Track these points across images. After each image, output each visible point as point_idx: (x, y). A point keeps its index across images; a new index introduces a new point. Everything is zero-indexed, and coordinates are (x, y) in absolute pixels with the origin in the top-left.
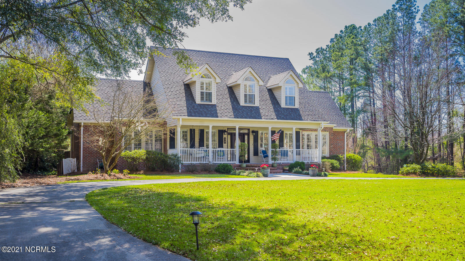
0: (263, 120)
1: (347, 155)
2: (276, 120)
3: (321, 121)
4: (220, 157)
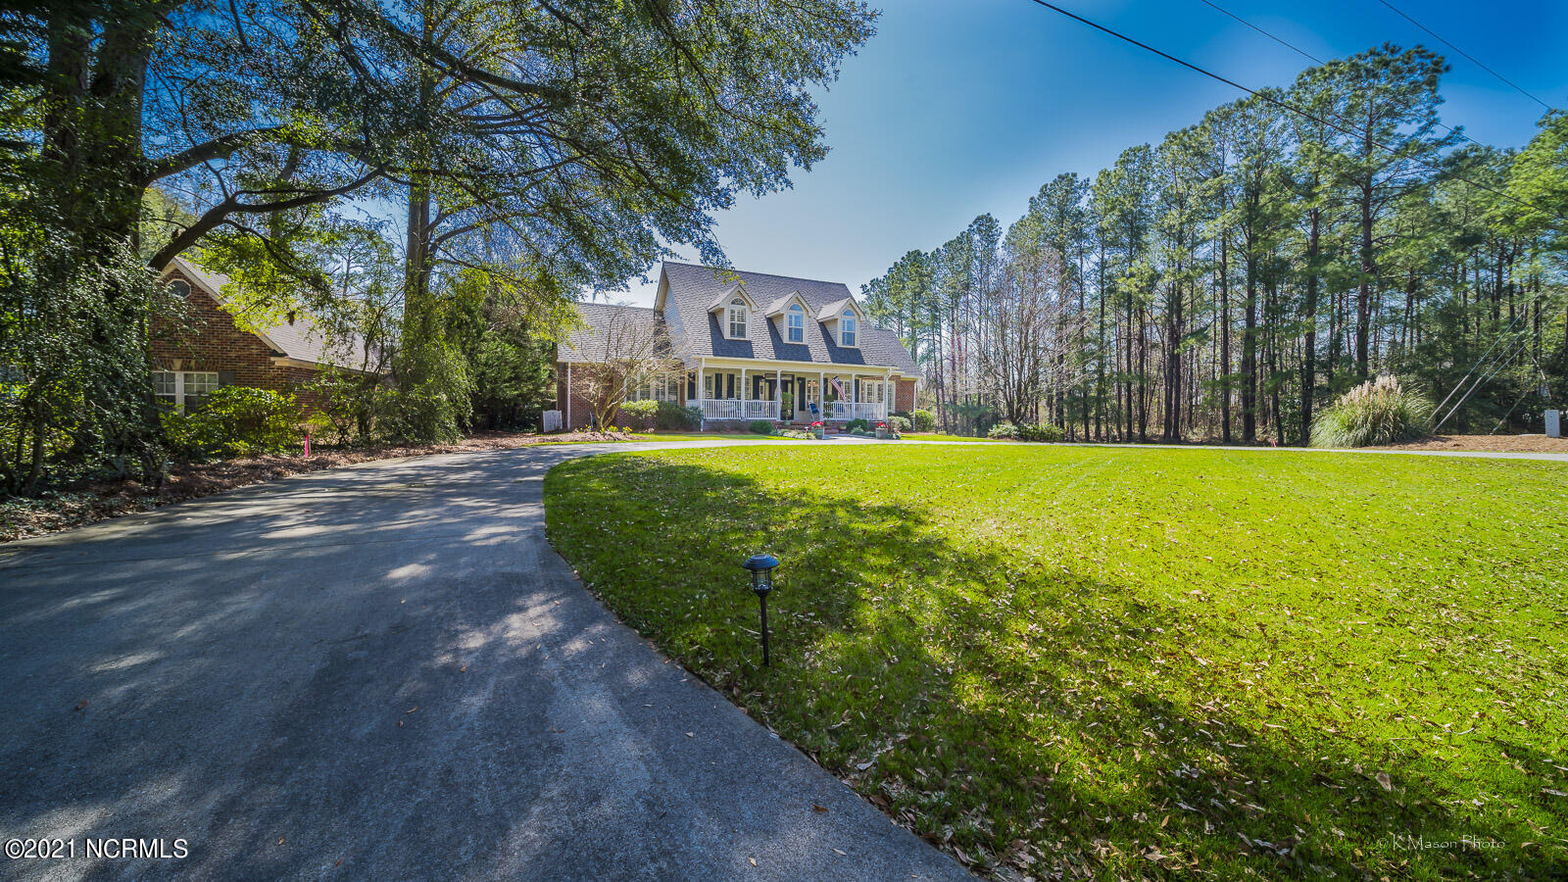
0: (813, 363)
1: (917, 411)
2: (831, 364)
3: (887, 366)
4: (754, 412)
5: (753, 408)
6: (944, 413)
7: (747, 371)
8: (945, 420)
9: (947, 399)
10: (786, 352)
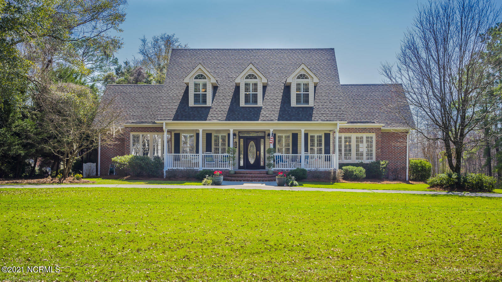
0: (259, 122)
2: (277, 122)
3: (336, 120)
4: (209, 163)
5: (208, 159)
7: (203, 131)
10: (238, 114)
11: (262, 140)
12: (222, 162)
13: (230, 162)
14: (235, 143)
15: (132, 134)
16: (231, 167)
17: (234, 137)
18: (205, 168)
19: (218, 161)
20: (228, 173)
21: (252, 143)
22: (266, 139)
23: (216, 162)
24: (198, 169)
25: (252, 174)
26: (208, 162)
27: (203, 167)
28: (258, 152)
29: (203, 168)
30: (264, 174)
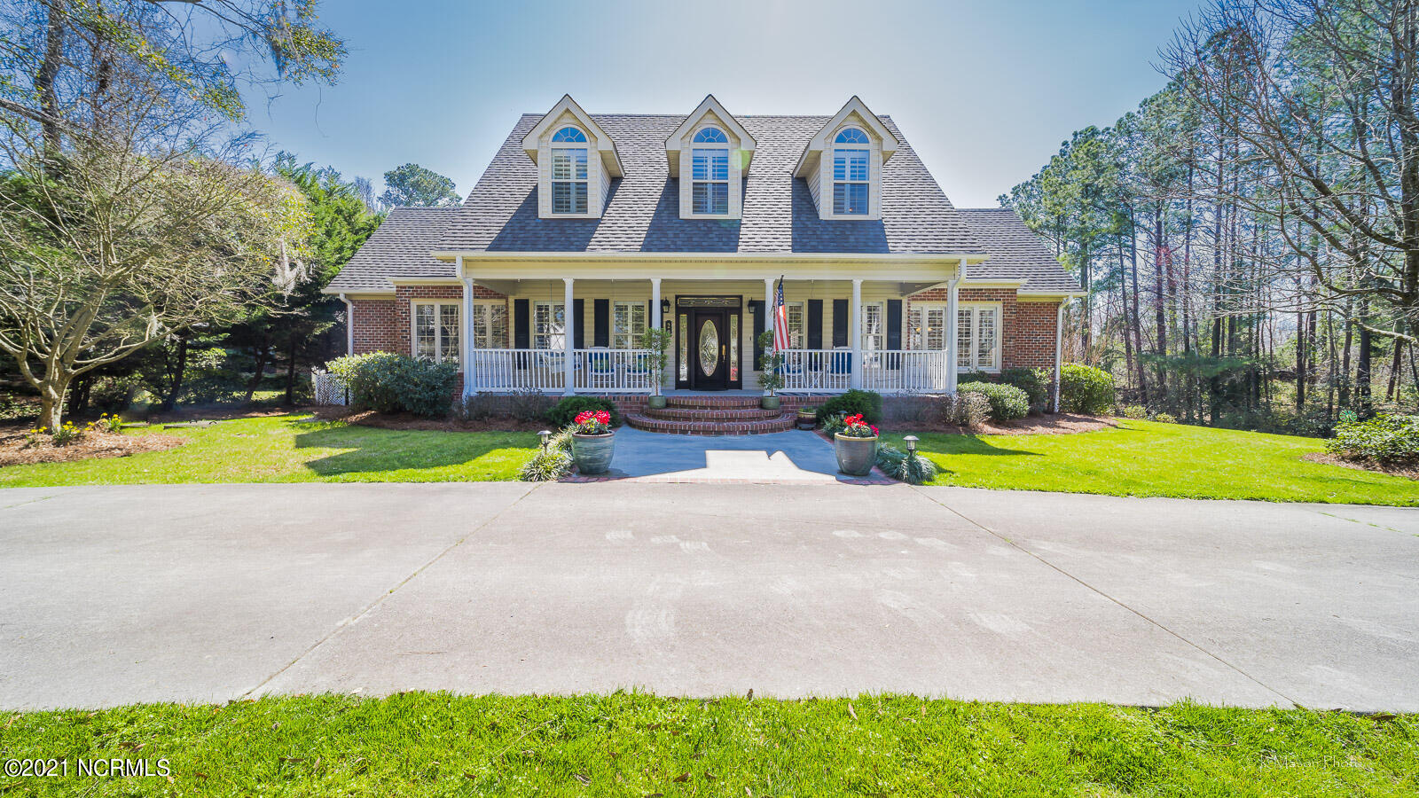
0: (738, 255)
1: (1064, 368)
3: (957, 253)
4: (599, 374)
5: (596, 365)
6: (1140, 369)
7: (577, 283)
8: (1142, 379)
9: (1146, 347)
10: (676, 236)
11: (734, 318)
12: (634, 371)
13: (653, 371)
14: (666, 325)
15: (414, 303)
16: (654, 387)
17: (664, 307)
18: (583, 390)
19: (624, 368)
20: (646, 403)
21: (709, 326)
22: (744, 315)
23: (618, 373)
24: (563, 393)
25: (717, 408)
26: (596, 371)
27: (575, 386)
28: (724, 347)
29: (578, 390)
30: (753, 407)
